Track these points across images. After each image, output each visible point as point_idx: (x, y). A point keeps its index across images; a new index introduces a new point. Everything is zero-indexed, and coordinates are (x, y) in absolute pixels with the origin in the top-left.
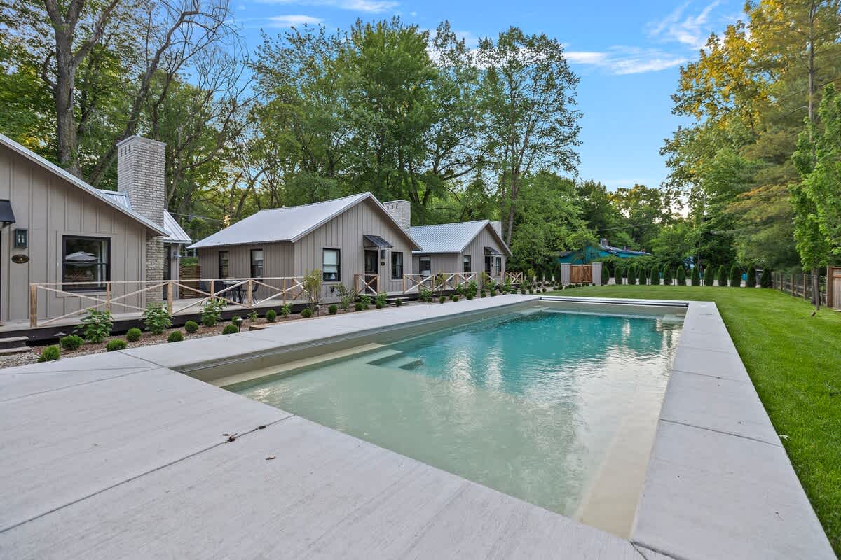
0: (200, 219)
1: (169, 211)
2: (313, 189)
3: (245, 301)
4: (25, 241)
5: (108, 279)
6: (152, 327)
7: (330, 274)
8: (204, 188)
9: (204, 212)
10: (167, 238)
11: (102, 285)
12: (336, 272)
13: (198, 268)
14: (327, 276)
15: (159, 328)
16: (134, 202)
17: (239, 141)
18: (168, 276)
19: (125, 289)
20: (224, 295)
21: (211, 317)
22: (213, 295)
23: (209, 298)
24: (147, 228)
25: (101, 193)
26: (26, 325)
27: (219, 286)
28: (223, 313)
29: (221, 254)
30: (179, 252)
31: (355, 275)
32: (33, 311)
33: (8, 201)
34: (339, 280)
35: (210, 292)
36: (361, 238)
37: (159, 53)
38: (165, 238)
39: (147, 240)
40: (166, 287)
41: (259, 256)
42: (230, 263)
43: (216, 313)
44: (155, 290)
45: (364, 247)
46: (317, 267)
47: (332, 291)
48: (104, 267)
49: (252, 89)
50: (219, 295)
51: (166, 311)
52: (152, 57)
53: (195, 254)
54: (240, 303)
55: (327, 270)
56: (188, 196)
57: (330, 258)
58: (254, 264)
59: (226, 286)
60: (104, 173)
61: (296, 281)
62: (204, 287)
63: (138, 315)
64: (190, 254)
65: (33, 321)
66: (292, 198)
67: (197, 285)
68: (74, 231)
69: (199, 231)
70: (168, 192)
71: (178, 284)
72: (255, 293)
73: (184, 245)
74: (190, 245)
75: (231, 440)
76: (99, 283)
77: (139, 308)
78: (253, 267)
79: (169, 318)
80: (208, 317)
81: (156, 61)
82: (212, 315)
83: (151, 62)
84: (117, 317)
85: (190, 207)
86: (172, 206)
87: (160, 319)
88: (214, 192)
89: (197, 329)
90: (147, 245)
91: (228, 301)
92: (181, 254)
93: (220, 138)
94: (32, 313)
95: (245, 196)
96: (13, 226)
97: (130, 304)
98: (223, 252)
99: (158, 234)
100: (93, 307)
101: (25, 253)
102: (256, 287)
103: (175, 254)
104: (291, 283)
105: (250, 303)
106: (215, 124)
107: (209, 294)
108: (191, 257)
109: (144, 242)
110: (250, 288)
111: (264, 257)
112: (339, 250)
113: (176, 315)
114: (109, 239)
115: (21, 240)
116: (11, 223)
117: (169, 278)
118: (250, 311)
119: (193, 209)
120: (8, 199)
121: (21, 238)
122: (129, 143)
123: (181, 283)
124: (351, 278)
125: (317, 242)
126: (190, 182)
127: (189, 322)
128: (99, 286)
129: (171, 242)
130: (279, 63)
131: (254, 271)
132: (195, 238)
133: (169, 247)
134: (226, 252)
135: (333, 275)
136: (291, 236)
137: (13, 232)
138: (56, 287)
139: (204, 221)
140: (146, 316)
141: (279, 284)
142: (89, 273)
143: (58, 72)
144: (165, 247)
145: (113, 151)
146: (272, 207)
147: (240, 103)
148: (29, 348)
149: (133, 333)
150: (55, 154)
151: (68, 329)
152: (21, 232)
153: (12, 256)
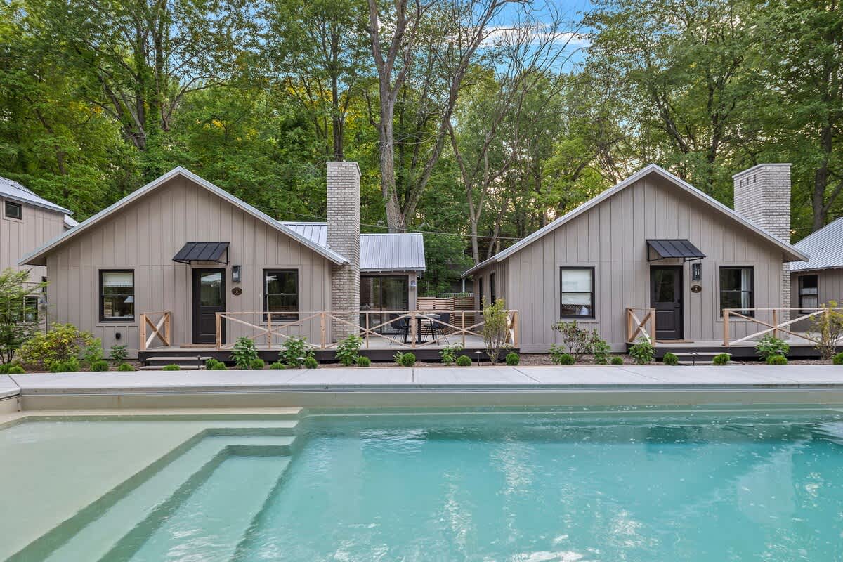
4: (239, 276)
7: (576, 307)
11: (291, 315)
12: (588, 302)
16: (328, 230)
30: (416, 280)
31: (627, 309)
32: (219, 336)
33: (229, 243)
34: (592, 316)
36: (641, 246)
42: (483, 293)
45: (648, 260)
46: (550, 295)
55: (571, 301)
57: (577, 282)
65: (218, 344)
68: (273, 266)
82: (343, 353)
87: (292, 351)
96: (232, 264)
101: (238, 286)
103: (413, 283)
105: (414, 342)
110: (414, 323)
112: (593, 269)
114: (296, 273)
115: (236, 276)
120: (229, 241)
121: (236, 273)
124: (618, 313)
125: (549, 257)
134: (482, 279)
135: (584, 309)
137: (232, 269)
148: (204, 366)
152: (236, 268)
153: (232, 289)
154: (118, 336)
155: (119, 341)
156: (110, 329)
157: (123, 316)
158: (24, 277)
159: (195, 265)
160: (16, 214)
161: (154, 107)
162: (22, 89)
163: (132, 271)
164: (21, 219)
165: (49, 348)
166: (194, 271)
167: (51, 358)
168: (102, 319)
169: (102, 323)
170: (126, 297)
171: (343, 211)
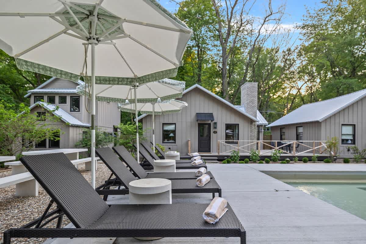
0: (273, 112)
1: (259, 110)
2: (339, 87)
3: (292, 152)
5: (238, 140)
6: (253, 160)
7: (347, 140)
8: (275, 97)
9: (275, 109)
10: (259, 123)
11: (236, 141)
12: (352, 138)
13: (271, 136)
14: (344, 141)
15: (255, 160)
16: (247, 109)
17: (292, 69)
18: (258, 139)
19: (243, 143)
20: (282, 148)
21: (275, 158)
22: (277, 148)
23: (275, 149)
24: (251, 119)
25: (236, 107)
26: (217, 154)
27: (279, 144)
28: (281, 157)
29: (282, 129)
30: (263, 128)
32: (219, 149)
33: (212, 113)
34: (354, 143)
35: (275, 147)
37: (255, 41)
38: (257, 123)
39: (251, 124)
40: (257, 143)
41: (301, 130)
42: (286, 134)
43: (278, 156)
44: (254, 145)
46: (337, 136)
47: (349, 150)
48: (237, 135)
49: (299, 40)
50: (280, 148)
51: (258, 153)
52: (253, 43)
53: (270, 130)
54: (290, 153)
55: (344, 137)
56: (267, 102)
58: (298, 134)
59: (283, 144)
60: (236, 98)
61: (322, 143)
62: (273, 144)
63: (248, 154)
64: (268, 129)
65: (219, 153)
66: (324, 95)
67: (270, 143)
68: (229, 122)
69: (272, 118)
70: (259, 102)
71: (262, 142)
72: (297, 148)
73: (265, 126)
74: (267, 125)
75: (277, 191)
76: (235, 141)
77: (248, 151)
78: (297, 136)
79: (259, 156)
80: (274, 157)
81: (254, 45)
82: (276, 157)
83: (253, 46)
84: (241, 154)
85: (268, 107)
86: (260, 108)
87: (256, 156)
88: (279, 98)
89: (270, 162)
90: (251, 126)
91: (284, 151)
92: (264, 129)
93: (282, 70)
94: (218, 150)
95: (294, 98)
96: (214, 122)
97: (245, 150)
98: (282, 128)
99: (255, 121)
100: (234, 150)
101: (216, 130)
102: (298, 146)
103: (261, 129)
104: (319, 144)
105: (294, 153)
106: (280, 63)
107: (274, 147)
108: (268, 131)
110: (295, 146)
111: (303, 130)
112: (354, 125)
113: (261, 155)
114: (238, 125)
115: (215, 126)
116: (213, 120)
117: (259, 140)
118: (294, 157)
119: (269, 107)
122: (245, 85)
123: (264, 142)
125: (337, 121)
126: (268, 95)
127: (266, 159)
128: (235, 142)
129: (260, 124)
130: (316, 19)
131: (298, 137)
132: (269, 122)
133: (259, 126)
134: (284, 128)
136: (319, 118)
138: (224, 142)
139: (274, 113)
140: (251, 155)
141: (311, 145)
142: (232, 137)
143: (222, 62)
144: (257, 127)
145: (239, 88)
146: (311, 102)
147: (292, 49)
148: (218, 161)
149: (246, 160)
150: (222, 94)
151: (228, 156)
153: (213, 131)
154: (170, 149)
156: (167, 146)
157: (169, 141)
159: (199, 122)
163: (175, 124)
166: (199, 124)
168: (163, 142)
169: (163, 144)
170: (170, 134)
171: (252, 102)
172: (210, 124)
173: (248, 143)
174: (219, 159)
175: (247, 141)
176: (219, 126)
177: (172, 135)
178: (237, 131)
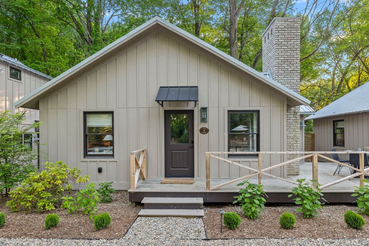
4: (206, 116)
5: (258, 150)
29: (336, 123)
33: (197, 87)
39: (287, 111)
42: (346, 131)
68: (236, 106)
90: (287, 115)
96: (200, 105)
98: (337, 121)
101: (206, 126)
103: (301, 123)
109: (285, 113)
114: (258, 112)
115: (204, 116)
120: (196, 85)
121: (204, 115)
137: (200, 110)
138: (224, 155)
152: (204, 110)
153: (199, 128)
154: (100, 170)
155: (100, 174)
156: (93, 164)
158: (20, 118)
159: (167, 107)
160: (18, 77)
161: (97, 23)
162: (23, 10)
163: (112, 113)
164: (21, 80)
165: (43, 190)
166: (166, 112)
167: (45, 200)
168: (86, 155)
169: (86, 160)
170: (105, 135)
171: (288, 61)
172: (192, 112)
173: (282, 158)
174: (210, 200)
175: (280, 152)
176: (212, 115)
177: (108, 138)
178: (255, 127)
